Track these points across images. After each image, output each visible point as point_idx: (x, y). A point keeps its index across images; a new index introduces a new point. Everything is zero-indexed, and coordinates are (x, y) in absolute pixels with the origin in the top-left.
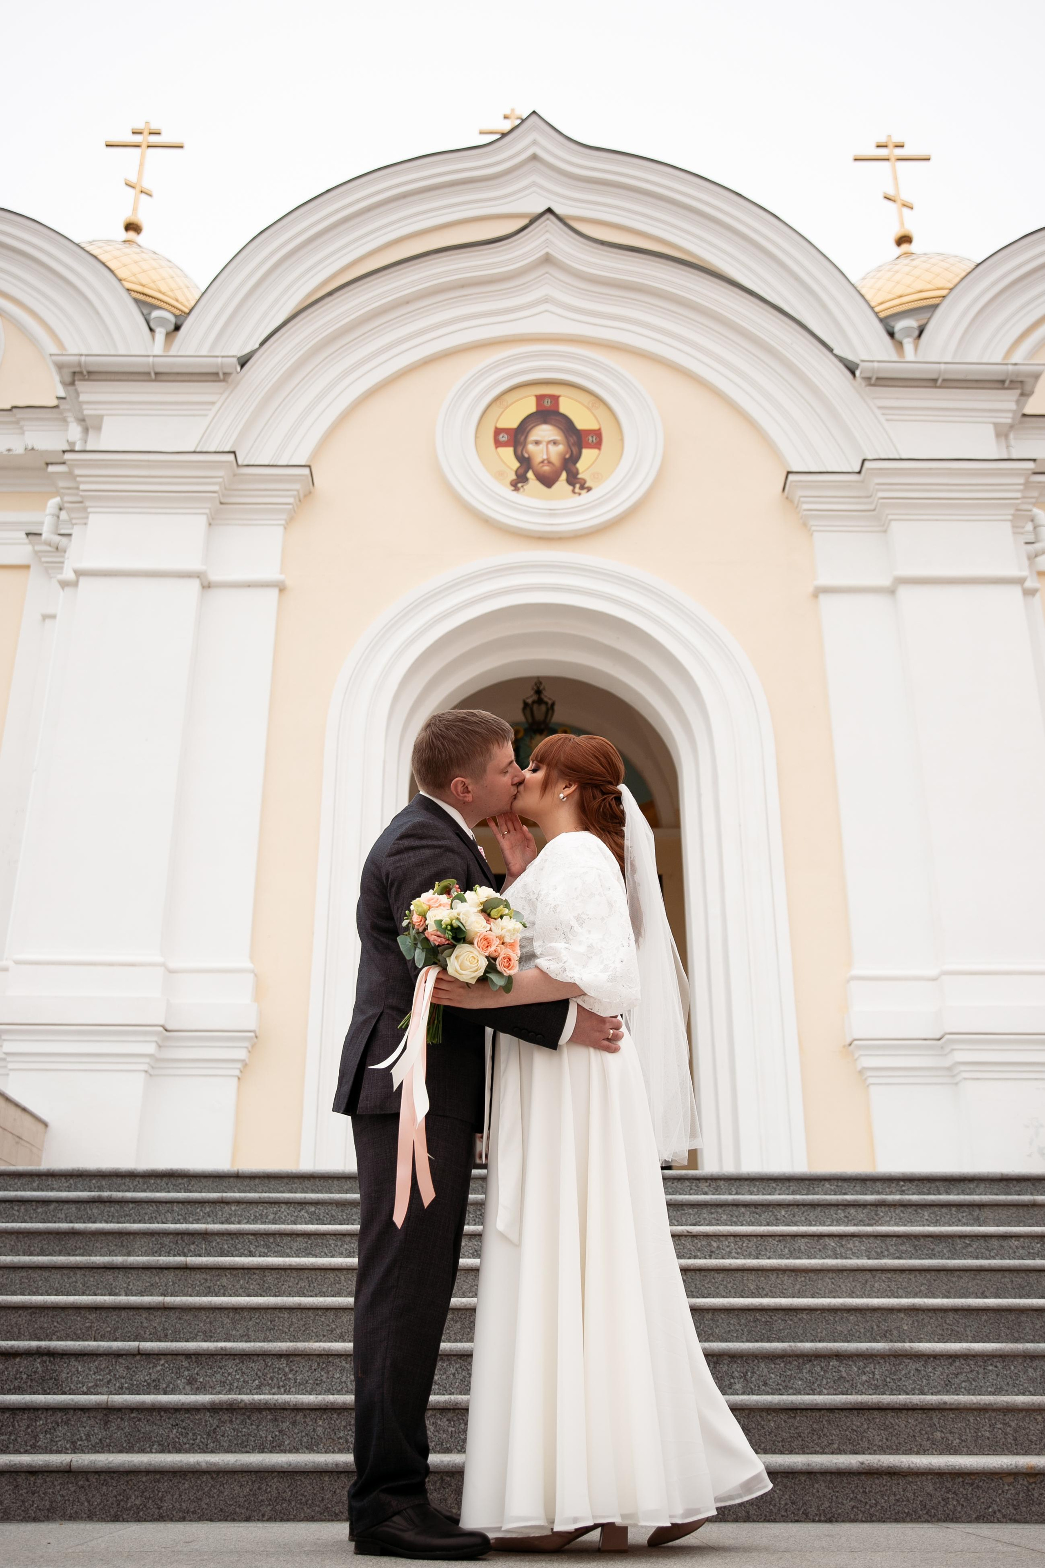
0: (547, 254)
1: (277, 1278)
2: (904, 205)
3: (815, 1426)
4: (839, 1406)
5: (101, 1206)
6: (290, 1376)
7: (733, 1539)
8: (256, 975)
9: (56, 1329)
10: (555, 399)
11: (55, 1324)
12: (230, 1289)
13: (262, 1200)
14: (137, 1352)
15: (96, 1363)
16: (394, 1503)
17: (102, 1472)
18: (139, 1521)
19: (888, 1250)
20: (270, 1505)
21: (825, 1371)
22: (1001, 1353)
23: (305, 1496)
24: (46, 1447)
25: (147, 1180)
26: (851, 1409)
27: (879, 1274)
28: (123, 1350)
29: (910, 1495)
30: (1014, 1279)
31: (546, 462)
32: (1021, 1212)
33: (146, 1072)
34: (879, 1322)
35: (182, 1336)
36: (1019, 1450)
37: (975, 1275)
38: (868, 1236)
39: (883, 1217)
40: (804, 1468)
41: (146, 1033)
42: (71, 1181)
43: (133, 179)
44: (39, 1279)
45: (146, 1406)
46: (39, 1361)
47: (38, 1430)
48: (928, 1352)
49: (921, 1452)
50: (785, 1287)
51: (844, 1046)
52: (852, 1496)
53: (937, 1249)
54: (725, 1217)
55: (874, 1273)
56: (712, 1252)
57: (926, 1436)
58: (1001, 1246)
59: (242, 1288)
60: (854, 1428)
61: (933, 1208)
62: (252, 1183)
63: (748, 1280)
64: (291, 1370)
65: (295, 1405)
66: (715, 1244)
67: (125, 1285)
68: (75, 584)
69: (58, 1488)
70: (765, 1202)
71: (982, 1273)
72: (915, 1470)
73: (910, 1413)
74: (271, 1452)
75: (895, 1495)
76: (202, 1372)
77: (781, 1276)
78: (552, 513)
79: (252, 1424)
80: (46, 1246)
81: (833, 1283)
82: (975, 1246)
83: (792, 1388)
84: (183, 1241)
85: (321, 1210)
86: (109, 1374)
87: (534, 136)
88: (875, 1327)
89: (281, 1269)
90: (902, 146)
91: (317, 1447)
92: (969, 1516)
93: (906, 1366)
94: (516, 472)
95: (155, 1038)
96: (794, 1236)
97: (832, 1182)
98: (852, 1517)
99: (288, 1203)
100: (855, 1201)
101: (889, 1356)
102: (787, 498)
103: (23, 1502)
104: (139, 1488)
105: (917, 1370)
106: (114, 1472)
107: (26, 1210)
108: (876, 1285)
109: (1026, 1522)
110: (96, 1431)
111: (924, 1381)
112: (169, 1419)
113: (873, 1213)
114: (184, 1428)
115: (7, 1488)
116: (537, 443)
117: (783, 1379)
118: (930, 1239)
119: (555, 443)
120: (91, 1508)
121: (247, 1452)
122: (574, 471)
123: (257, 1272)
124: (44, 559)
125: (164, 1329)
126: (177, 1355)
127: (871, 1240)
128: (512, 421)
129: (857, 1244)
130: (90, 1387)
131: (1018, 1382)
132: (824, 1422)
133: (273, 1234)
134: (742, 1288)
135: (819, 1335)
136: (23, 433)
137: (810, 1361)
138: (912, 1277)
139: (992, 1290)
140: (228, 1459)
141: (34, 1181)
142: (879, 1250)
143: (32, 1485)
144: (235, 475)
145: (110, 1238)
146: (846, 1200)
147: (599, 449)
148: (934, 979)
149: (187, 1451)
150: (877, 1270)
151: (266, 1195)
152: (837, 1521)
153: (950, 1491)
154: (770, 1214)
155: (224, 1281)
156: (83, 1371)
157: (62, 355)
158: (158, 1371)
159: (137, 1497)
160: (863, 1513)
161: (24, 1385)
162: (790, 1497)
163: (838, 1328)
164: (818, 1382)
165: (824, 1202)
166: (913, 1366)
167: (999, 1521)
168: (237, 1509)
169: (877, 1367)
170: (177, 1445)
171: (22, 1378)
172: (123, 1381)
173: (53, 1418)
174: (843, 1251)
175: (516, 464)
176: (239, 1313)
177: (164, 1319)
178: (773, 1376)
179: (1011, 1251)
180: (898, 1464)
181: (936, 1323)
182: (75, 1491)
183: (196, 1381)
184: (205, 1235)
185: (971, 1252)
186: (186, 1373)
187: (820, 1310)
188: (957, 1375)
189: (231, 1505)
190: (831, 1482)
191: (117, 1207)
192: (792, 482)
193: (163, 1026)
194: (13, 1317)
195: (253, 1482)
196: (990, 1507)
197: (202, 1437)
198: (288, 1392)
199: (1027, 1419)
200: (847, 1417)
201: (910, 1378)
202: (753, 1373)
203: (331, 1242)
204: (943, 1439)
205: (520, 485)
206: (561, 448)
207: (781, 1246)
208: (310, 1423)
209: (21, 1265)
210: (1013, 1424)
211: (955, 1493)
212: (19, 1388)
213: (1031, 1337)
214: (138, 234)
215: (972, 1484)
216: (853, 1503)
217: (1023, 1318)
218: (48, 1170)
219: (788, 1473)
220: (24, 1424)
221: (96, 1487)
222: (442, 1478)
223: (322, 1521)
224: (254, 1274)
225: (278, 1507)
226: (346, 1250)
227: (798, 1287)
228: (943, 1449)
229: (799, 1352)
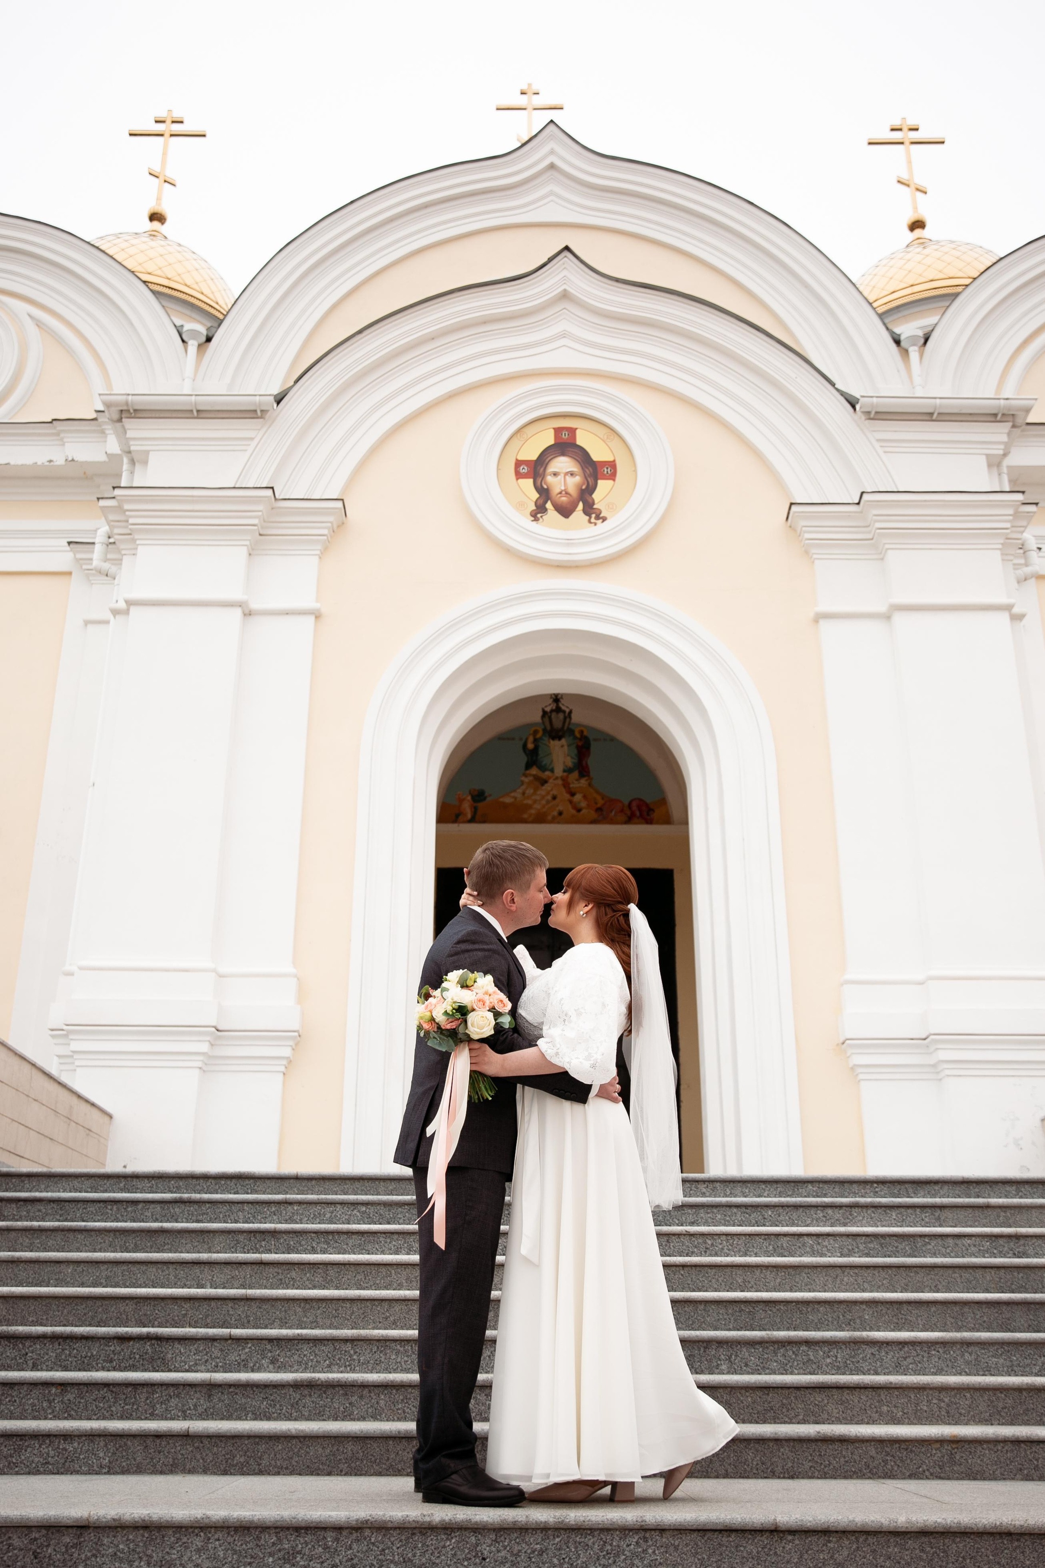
0: (565, 290)
1: (338, 1272)
2: (918, 190)
3: (784, 1401)
4: (804, 1385)
5: (182, 1206)
6: (355, 1357)
7: (711, 1492)
8: (298, 979)
9: (157, 1316)
10: (572, 431)
11: (157, 1312)
12: (299, 1281)
13: (321, 1201)
14: (229, 1337)
15: (196, 1346)
16: (452, 1465)
17: (213, 1436)
18: (243, 1475)
19: (858, 1248)
20: (346, 1463)
21: (796, 1355)
22: (942, 1340)
23: (374, 1456)
24: (162, 1415)
25: (219, 1181)
26: (814, 1388)
27: (848, 1270)
28: (218, 1335)
29: (857, 1458)
30: (963, 1274)
31: (564, 493)
32: (977, 1213)
33: (200, 1068)
34: (845, 1312)
35: (262, 1322)
36: (951, 1421)
37: (930, 1271)
38: (841, 1235)
39: (856, 1217)
40: (772, 1436)
41: (200, 1033)
42: (153, 1182)
43: (157, 169)
44: (138, 1272)
45: (241, 1383)
46: (148, 1344)
47: (155, 1401)
48: (882, 1339)
49: (871, 1422)
50: (767, 1281)
51: (838, 1045)
52: (810, 1458)
53: (900, 1247)
54: (719, 1216)
55: (844, 1269)
56: (707, 1248)
57: (875, 1410)
58: (956, 1244)
59: (308, 1280)
60: (817, 1402)
61: (900, 1209)
62: (309, 1184)
63: (736, 1274)
64: (356, 1353)
65: (362, 1383)
66: (709, 1242)
67: (210, 1278)
68: (126, 612)
69: (179, 1448)
70: (754, 1204)
71: (935, 1269)
72: (861, 1438)
73: (862, 1390)
74: (343, 1420)
75: (844, 1457)
76: (283, 1354)
77: (764, 1271)
78: (569, 542)
79: (327, 1398)
80: (139, 1242)
81: (808, 1277)
82: (933, 1244)
83: (768, 1369)
84: (256, 1238)
85: (371, 1210)
86: (206, 1355)
87: (552, 145)
88: (841, 1317)
89: (341, 1264)
90: (917, 129)
91: (380, 1416)
92: (904, 1474)
93: (864, 1351)
94: (536, 503)
95: (208, 1038)
96: (778, 1235)
97: (815, 1184)
98: (810, 1474)
99: (342, 1203)
100: (832, 1203)
101: (849, 1342)
102: (790, 527)
103: (152, 1459)
104: (242, 1449)
105: (872, 1354)
106: (223, 1436)
107: (118, 1209)
108: (845, 1279)
109: (949, 1479)
110: (202, 1403)
111: (878, 1363)
112: (260, 1393)
113: (848, 1214)
114: (273, 1400)
115: (139, 1448)
116: (555, 474)
117: (761, 1361)
118: (894, 1238)
119: (572, 474)
120: (206, 1464)
121: (324, 1420)
122: (590, 501)
123: (321, 1266)
124: (85, 567)
125: (247, 1316)
126: (261, 1339)
127: (844, 1238)
128: (531, 453)
129: (832, 1241)
130: (191, 1366)
131: (956, 1364)
132: (792, 1398)
133: (332, 1233)
134: (731, 1281)
135: (794, 1323)
136: (63, 445)
137: (784, 1346)
138: (876, 1272)
139: (944, 1283)
140: (313, 1426)
141: (121, 1182)
142: (850, 1248)
143: (158, 1446)
144: (272, 508)
145: (193, 1235)
146: (825, 1202)
147: (614, 480)
148: (921, 983)
149: (275, 1419)
150: (846, 1267)
151: (323, 1197)
152: (798, 1478)
153: (889, 1454)
154: (759, 1213)
155: (293, 1274)
156: (185, 1353)
157: (110, 395)
158: (246, 1353)
159: (241, 1456)
160: (819, 1471)
161: (137, 1364)
162: (761, 1459)
163: (810, 1317)
164: (790, 1364)
165: (806, 1204)
166: (869, 1351)
167: (927, 1478)
168: (321, 1466)
169: (839, 1351)
170: (268, 1414)
171: (135, 1358)
172: (218, 1360)
173: (167, 1392)
174: (819, 1248)
175: (535, 495)
176: (309, 1304)
177: (246, 1308)
178: (753, 1358)
179: (964, 1248)
180: (847, 1433)
181: (892, 1313)
182: (192, 1451)
183: (278, 1361)
184: (274, 1233)
185: (930, 1249)
186: (269, 1354)
187: (795, 1302)
188: (905, 1359)
189: (316, 1463)
190: (794, 1447)
191: (196, 1207)
192: (795, 512)
193: (215, 1027)
194: (122, 1306)
195: (333, 1445)
196: (920, 1467)
197: (287, 1408)
198: (353, 1371)
199: (958, 1395)
200: (810, 1394)
201: (866, 1361)
202: (736, 1356)
203: (381, 1239)
204: (888, 1411)
205: (539, 515)
206: (578, 479)
207: (766, 1244)
208: (374, 1397)
209: (122, 1260)
210: (946, 1400)
211: (893, 1456)
212: (134, 1366)
213: (973, 1325)
214: (163, 224)
215: (907, 1449)
216: (810, 1464)
217: (966, 1309)
218: (133, 1173)
219: (759, 1440)
220: (144, 1396)
221: (208, 1448)
222: (482, 1442)
223: (388, 1475)
224: (319, 1268)
225: (353, 1465)
226: (394, 1246)
227: (778, 1280)
228: (889, 1420)
229: (774, 1339)
